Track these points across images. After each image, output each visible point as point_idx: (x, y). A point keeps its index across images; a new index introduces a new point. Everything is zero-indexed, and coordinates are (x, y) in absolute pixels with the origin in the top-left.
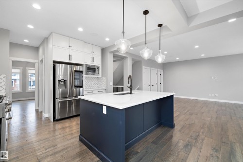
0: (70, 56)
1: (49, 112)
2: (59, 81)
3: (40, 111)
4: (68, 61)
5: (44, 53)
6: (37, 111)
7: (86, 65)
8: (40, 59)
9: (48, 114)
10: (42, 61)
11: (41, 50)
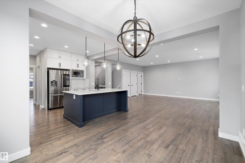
0: (60, 64)
1: (44, 104)
2: (52, 82)
3: (37, 104)
4: (58, 67)
5: (40, 61)
6: (35, 105)
7: (73, 70)
8: (37, 65)
9: (43, 106)
10: (39, 67)
11: (38, 59)
